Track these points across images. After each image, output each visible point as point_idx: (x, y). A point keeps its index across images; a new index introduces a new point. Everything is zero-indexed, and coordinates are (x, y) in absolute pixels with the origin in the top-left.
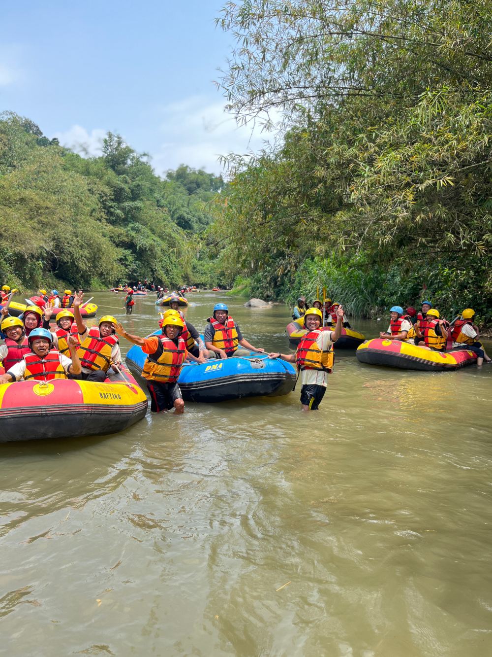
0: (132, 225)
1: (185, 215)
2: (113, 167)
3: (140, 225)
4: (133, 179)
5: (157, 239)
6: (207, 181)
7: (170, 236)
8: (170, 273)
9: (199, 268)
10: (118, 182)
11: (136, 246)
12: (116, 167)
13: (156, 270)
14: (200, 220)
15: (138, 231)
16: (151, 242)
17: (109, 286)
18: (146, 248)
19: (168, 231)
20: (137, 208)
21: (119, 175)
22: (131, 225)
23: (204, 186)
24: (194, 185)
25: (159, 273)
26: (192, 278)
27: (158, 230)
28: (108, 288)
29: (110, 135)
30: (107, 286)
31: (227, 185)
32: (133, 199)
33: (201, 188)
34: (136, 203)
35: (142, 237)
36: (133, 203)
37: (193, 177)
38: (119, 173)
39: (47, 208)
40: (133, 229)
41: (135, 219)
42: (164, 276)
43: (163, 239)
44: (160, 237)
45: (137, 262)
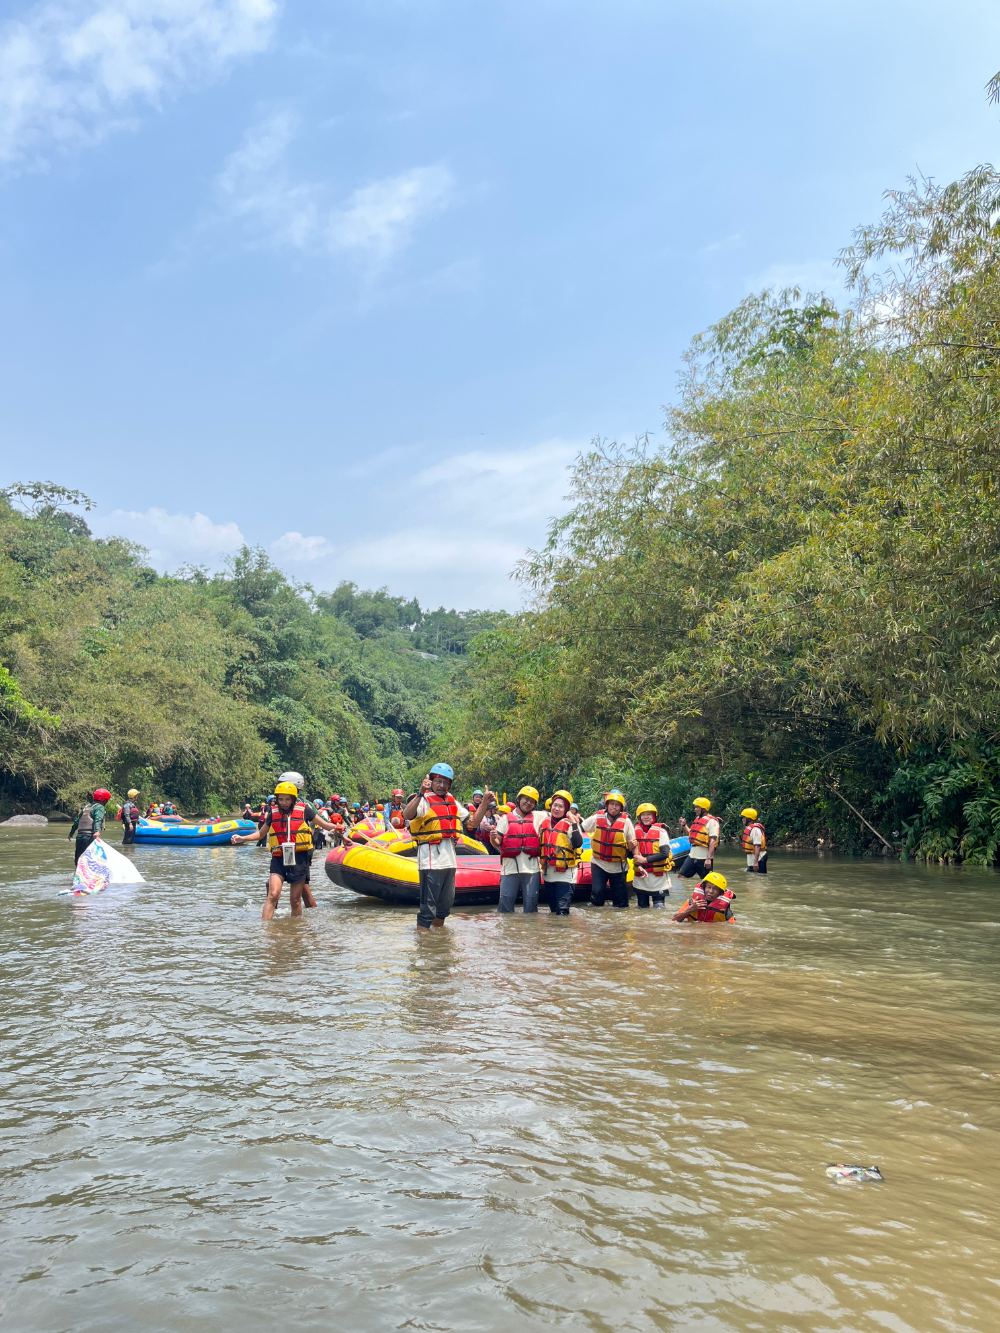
0: (279, 701)
1: (361, 677)
2: (246, 604)
3: (292, 700)
4: (282, 623)
5: (319, 723)
6: (393, 611)
7: (340, 717)
8: (339, 782)
9: (383, 771)
10: (256, 629)
11: (285, 736)
12: (252, 604)
13: (313, 778)
14: (383, 685)
15: (287, 710)
16: (310, 728)
17: (233, 807)
18: (302, 739)
19: (338, 708)
20: (286, 671)
21: (256, 616)
22: (275, 700)
23: (387, 621)
24: (369, 621)
25: (319, 782)
26: (371, 789)
27: (318, 707)
28: (232, 811)
29: (246, 553)
30: (230, 808)
31: (426, 617)
32: (280, 657)
33: (382, 627)
34: (285, 663)
35: (294, 721)
36: (280, 664)
37: (368, 607)
38: (257, 614)
39: (184, 686)
40: (279, 707)
41: (282, 689)
42: (328, 787)
43: (328, 723)
44: (321, 718)
45: (284, 764)
